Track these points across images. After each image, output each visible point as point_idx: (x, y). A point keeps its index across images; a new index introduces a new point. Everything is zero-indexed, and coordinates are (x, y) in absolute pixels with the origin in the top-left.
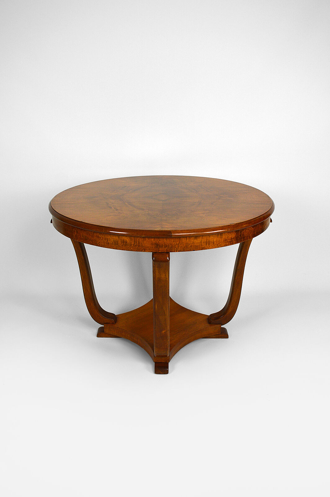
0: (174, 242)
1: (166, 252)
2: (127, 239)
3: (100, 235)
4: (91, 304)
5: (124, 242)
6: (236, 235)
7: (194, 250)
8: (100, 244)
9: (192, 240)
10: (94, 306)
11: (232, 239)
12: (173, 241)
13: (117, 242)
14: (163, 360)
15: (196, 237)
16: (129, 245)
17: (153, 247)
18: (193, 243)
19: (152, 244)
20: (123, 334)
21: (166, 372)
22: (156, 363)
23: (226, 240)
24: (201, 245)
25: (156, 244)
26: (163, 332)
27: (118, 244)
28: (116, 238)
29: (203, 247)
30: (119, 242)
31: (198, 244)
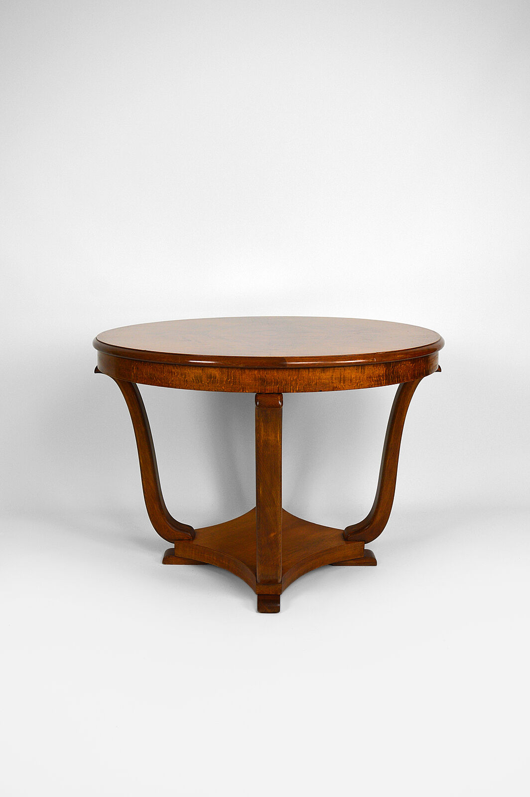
0: (289, 375)
1: (277, 392)
2: (216, 372)
3: (174, 368)
4: (155, 507)
5: (211, 378)
6: (386, 371)
7: (321, 391)
8: (172, 384)
9: (318, 373)
10: (159, 509)
11: (379, 376)
12: (287, 374)
13: (201, 377)
14: (270, 590)
15: (324, 368)
16: (219, 381)
17: (257, 384)
18: (319, 378)
19: (255, 379)
20: (205, 555)
21: (276, 610)
22: (259, 596)
23: (370, 377)
24: (332, 383)
25: (261, 379)
26: (272, 535)
27: (201, 382)
28: (199, 371)
29: (335, 385)
30: (204, 378)
31: (327, 381)
